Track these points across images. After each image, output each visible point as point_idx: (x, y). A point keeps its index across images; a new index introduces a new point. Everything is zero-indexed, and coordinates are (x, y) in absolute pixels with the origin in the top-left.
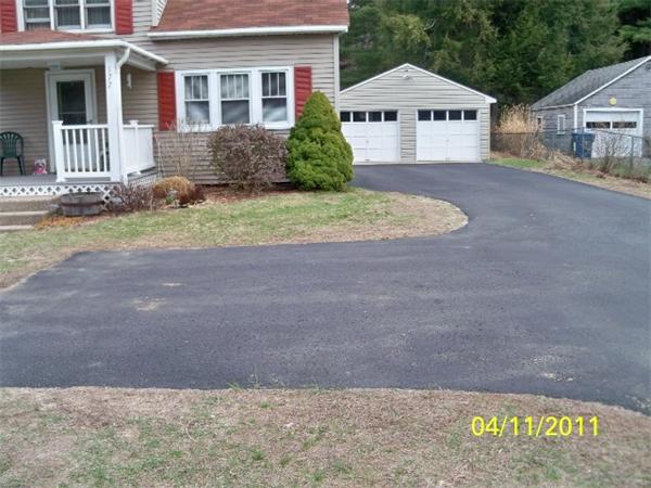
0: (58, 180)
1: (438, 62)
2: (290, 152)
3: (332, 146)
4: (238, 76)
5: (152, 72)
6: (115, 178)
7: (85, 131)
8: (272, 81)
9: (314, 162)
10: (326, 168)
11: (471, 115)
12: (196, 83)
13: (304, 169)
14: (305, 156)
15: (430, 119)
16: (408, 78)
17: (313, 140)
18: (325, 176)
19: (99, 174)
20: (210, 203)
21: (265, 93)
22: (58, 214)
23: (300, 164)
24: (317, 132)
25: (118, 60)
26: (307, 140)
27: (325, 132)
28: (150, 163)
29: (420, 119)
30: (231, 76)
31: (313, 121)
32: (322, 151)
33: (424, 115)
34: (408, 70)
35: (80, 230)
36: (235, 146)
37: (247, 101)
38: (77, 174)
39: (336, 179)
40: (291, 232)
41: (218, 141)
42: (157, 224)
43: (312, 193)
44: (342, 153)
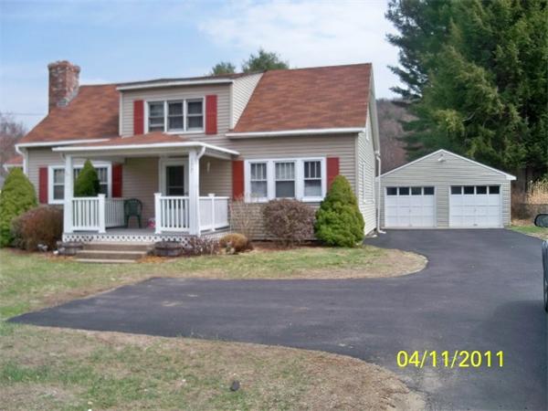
0: (156, 232)
1: (474, 147)
2: (317, 218)
3: (347, 214)
4: (288, 164)
5: (228, 161)
6: (192, 232)
7: (175, 201)
8: (311, 168)
9: (334, 226)
10: (341, 230)
11: (495, 190)
12: (259, 168)
13: (327, 231)
14: (328, 222)
15: (460, 193)
16: (442, 161)
17: (334, 210)
18: (340, 236)
19: (182, 229)
20: (256, 252)
21: (306, 175)
22: (151, 254)
23: (324, 227)
24: (338, 205)
25: (198, 154)
26: (330, 210)
27: (343, 204)
28: (225, 224)
29: (453, 193)
30: (283, 164)
31: (335, 197)
32: (340, 219)
33: (456, 190)
34: (442, 155)
35: (163, 265)
36: (276, 213)
37: (293, 182)
38: (168, 229)
39: (349, 238)
40: (293, 272)
41: (268, 209)
42: (213, 263)
43: (331, 249)
44: (354, 220)
